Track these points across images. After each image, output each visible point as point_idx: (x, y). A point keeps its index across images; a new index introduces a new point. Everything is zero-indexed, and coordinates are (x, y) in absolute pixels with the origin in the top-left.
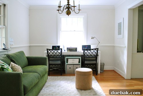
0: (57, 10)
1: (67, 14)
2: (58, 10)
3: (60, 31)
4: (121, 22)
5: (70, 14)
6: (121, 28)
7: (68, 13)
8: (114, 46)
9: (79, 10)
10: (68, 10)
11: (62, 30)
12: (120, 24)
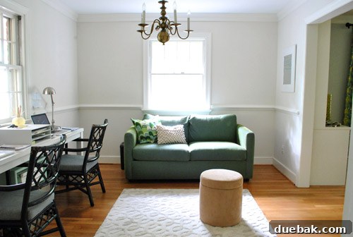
0: (139, 31)
1: (161, 41)
2: (141, 31)
3: (149, 74)
4: (291, 55)
5: (167, 40)
6: (290, 69)
7: (164, 38)
8: (275, 110)
9: (189, 31)
10: (164, 30)
11: (153, 72)
12: (288, 60)
